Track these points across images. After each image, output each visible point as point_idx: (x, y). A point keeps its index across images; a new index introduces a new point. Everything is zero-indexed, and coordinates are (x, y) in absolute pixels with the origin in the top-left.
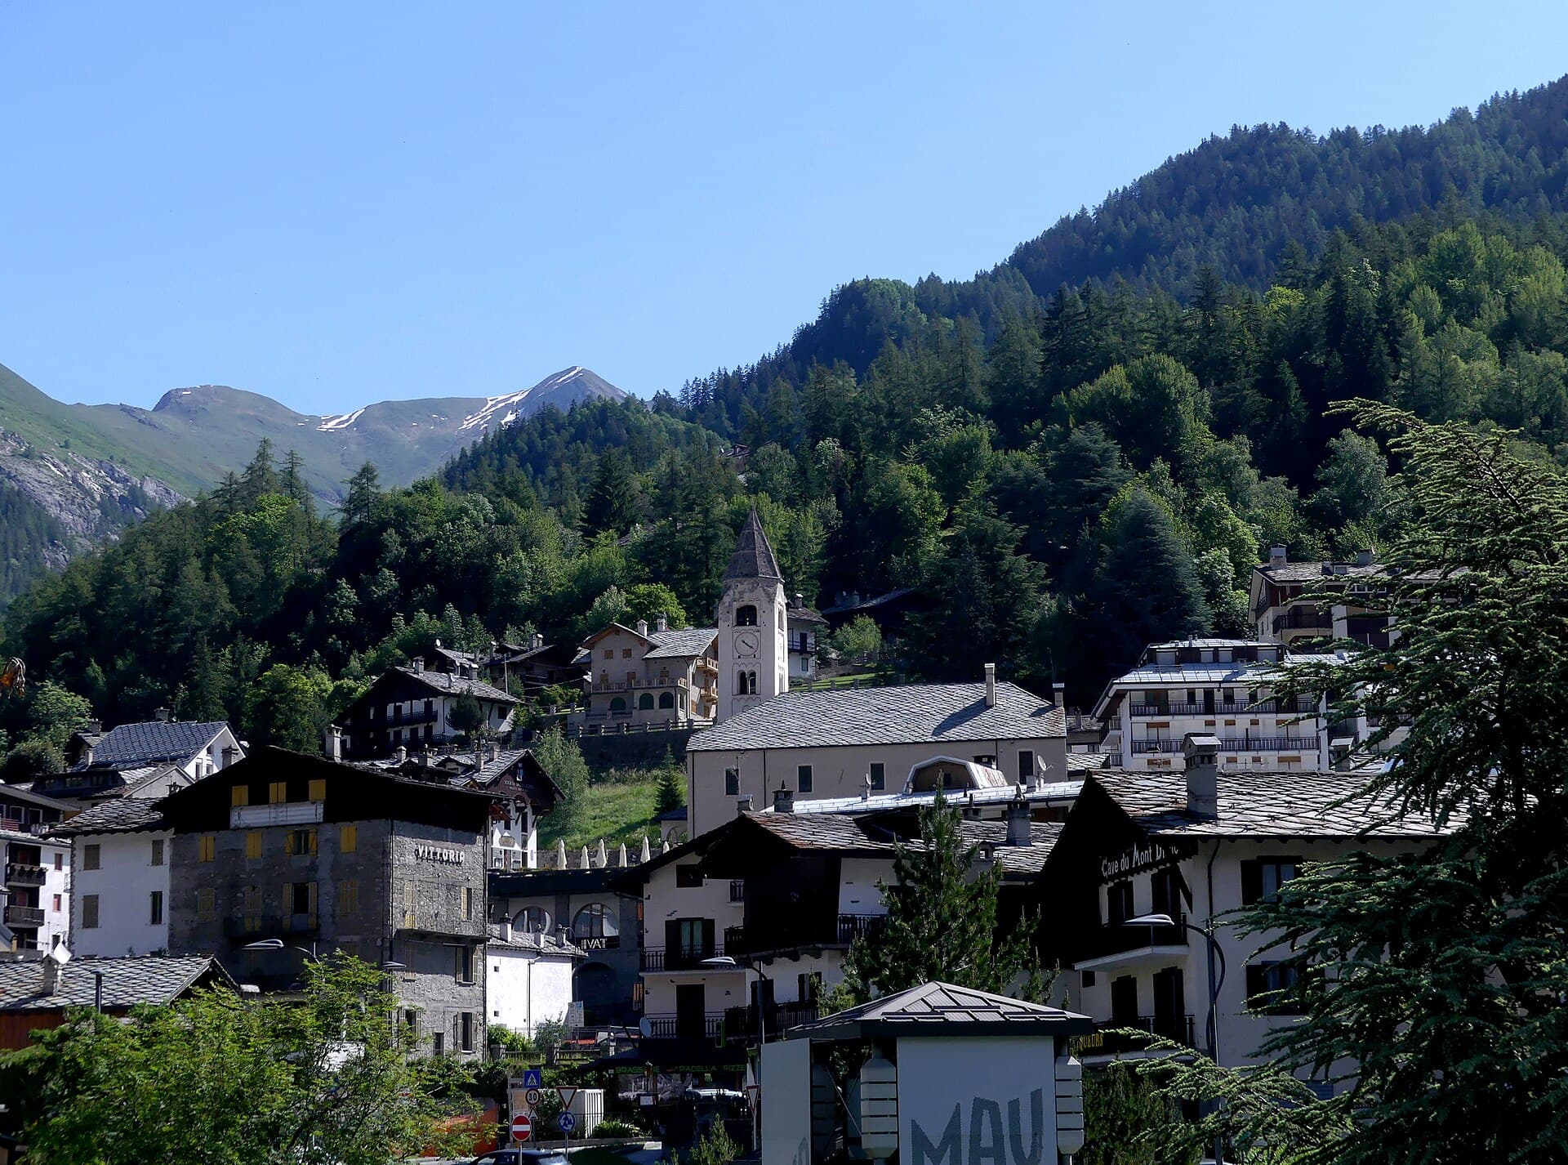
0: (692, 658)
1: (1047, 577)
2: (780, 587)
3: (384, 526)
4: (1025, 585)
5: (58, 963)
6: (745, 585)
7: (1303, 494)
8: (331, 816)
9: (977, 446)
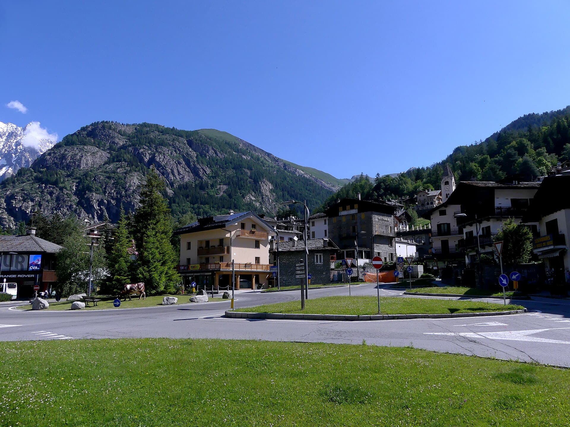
0: (436, 195)
1: (506, 175)
2: (453, 177)
3: (381, 182)
4: (502, 176)
5: (295, 241)
6: (446, 177)
7: (559, 156)
8: (359, 212)
9: (487, 158)
